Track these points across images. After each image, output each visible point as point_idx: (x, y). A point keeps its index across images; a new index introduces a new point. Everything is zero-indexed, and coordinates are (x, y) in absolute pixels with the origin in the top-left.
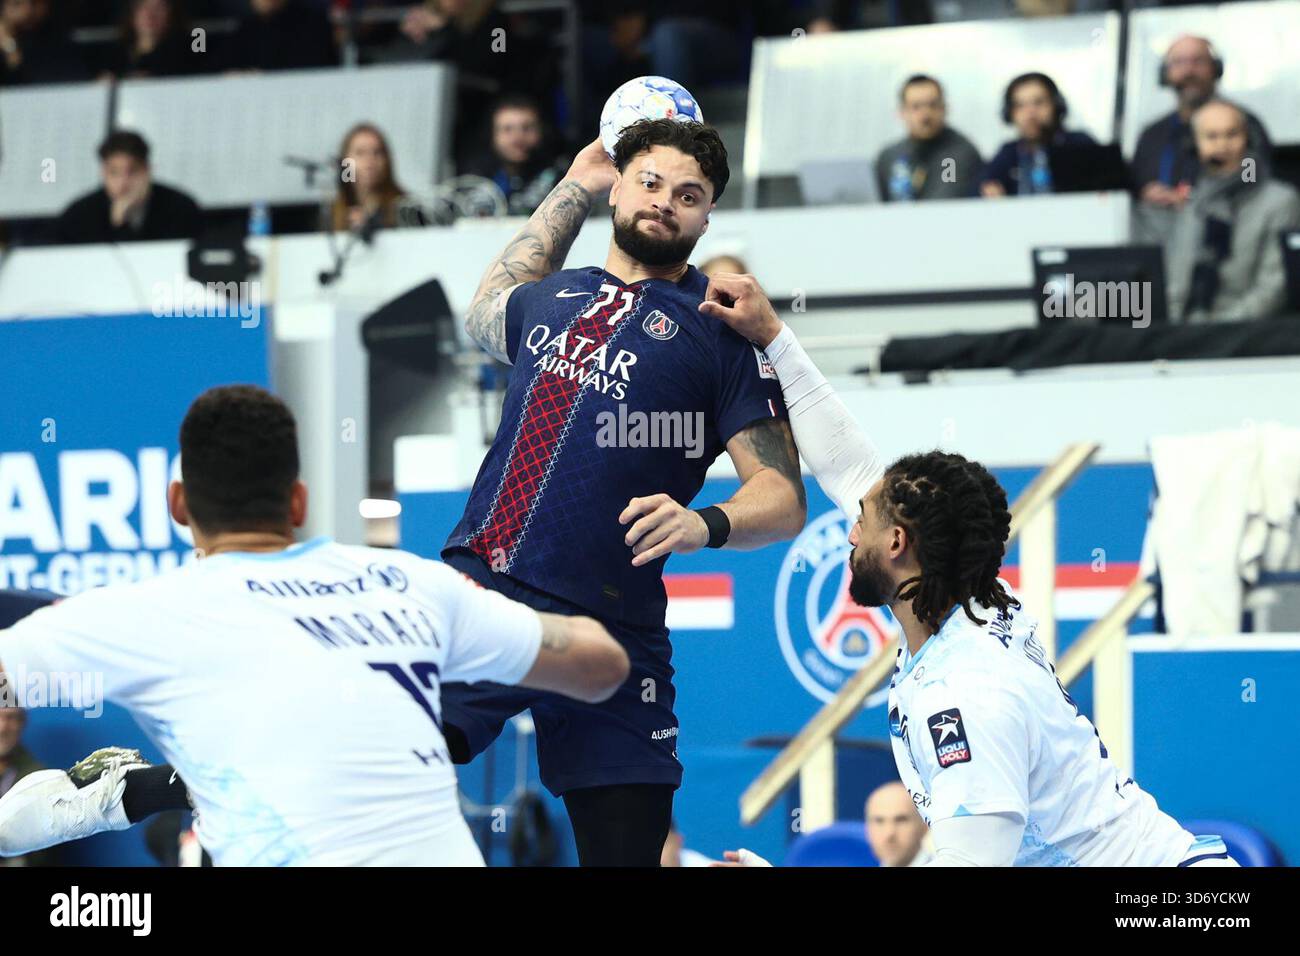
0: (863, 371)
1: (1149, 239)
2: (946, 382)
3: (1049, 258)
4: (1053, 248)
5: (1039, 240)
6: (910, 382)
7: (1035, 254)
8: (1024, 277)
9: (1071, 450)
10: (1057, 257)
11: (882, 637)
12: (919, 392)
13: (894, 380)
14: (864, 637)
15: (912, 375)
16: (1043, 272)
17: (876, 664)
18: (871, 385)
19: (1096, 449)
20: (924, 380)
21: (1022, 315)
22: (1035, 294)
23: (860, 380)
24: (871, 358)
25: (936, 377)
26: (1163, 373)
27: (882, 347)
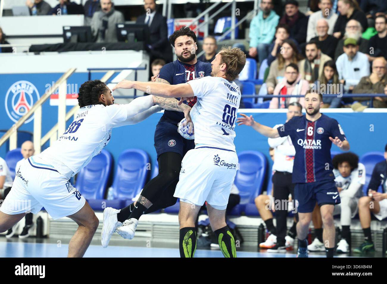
0: (25, 52)
1: (88, 25)
2: (43, 54)
3: (66, 28)
4: (67, 26)
5: (64, 25)
6: (36, 54)
7: (64, 27)
8: (61, 32)
9: (70, 70)
10: (68, 28)
11: (28, 109)
12: (38, 57)
13: (32, 54)
14: (24, 109)
15: (36, 53)
16: (65, 31)
17: (26, 115)
18: (27, 55)
19: (76, 69)
20: (39, 54)
21: (61, 40)
22: (64, 36)
23: (25, 54)
24: (27, 49)
25: (41, 53)
26: (90, 53)
27: (29, 46)
